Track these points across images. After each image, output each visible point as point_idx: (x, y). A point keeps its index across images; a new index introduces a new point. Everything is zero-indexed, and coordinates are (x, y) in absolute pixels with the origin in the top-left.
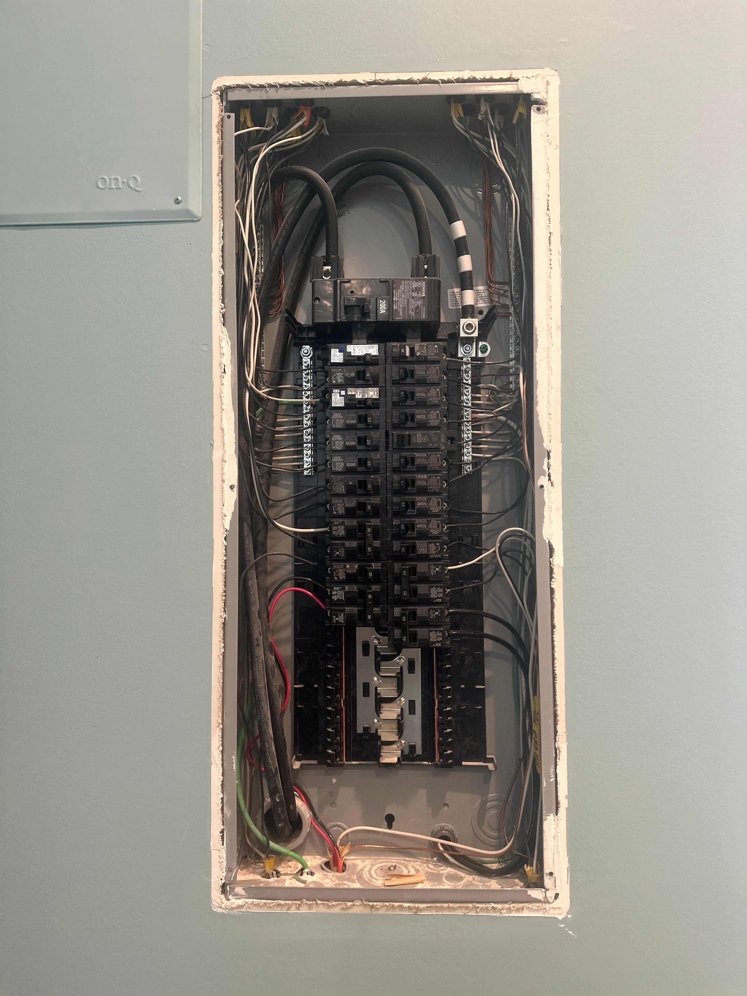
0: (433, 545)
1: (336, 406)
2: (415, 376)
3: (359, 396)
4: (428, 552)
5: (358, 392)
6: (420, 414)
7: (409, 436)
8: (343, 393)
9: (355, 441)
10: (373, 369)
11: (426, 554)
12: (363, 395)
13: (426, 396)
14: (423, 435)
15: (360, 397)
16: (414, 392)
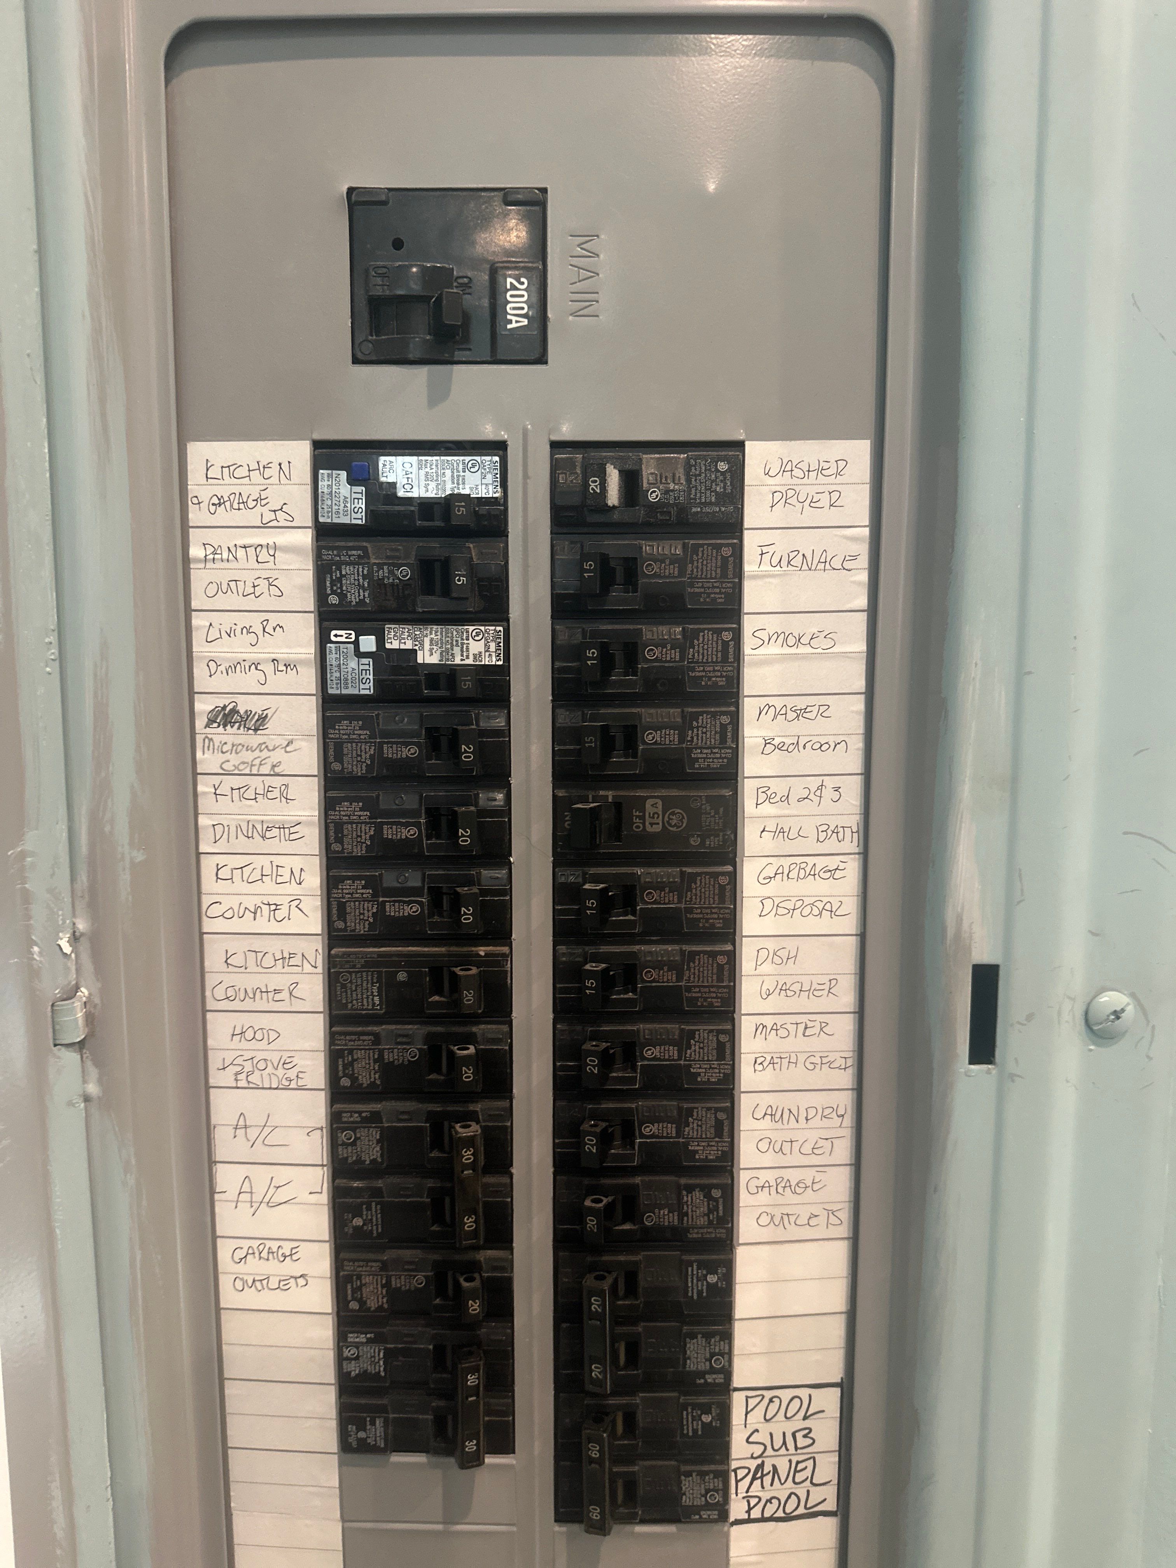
0: (698, 1195)
1: (344, 692)
2: (642, 581)
3: (428, 656)
4: (681, 1220)
5: (427, 641)
6: (657, 728)
7: (618, 805)
8: (368, 643)
9: (417, 825)
10: (481, 554)
11: (673, 1229)
12: (446, 653)
13: (682, 659)
14: (668, 803)
15: (434, 659)
16: (635, 644)
